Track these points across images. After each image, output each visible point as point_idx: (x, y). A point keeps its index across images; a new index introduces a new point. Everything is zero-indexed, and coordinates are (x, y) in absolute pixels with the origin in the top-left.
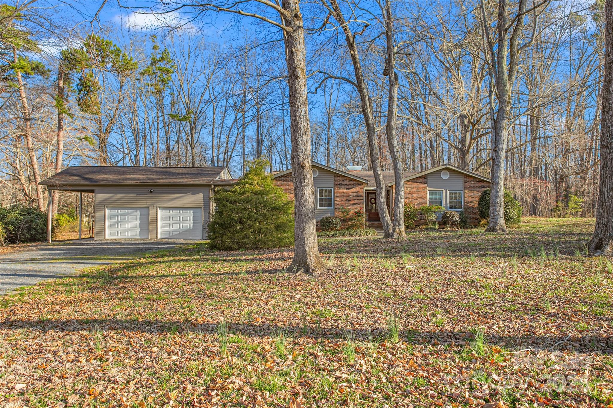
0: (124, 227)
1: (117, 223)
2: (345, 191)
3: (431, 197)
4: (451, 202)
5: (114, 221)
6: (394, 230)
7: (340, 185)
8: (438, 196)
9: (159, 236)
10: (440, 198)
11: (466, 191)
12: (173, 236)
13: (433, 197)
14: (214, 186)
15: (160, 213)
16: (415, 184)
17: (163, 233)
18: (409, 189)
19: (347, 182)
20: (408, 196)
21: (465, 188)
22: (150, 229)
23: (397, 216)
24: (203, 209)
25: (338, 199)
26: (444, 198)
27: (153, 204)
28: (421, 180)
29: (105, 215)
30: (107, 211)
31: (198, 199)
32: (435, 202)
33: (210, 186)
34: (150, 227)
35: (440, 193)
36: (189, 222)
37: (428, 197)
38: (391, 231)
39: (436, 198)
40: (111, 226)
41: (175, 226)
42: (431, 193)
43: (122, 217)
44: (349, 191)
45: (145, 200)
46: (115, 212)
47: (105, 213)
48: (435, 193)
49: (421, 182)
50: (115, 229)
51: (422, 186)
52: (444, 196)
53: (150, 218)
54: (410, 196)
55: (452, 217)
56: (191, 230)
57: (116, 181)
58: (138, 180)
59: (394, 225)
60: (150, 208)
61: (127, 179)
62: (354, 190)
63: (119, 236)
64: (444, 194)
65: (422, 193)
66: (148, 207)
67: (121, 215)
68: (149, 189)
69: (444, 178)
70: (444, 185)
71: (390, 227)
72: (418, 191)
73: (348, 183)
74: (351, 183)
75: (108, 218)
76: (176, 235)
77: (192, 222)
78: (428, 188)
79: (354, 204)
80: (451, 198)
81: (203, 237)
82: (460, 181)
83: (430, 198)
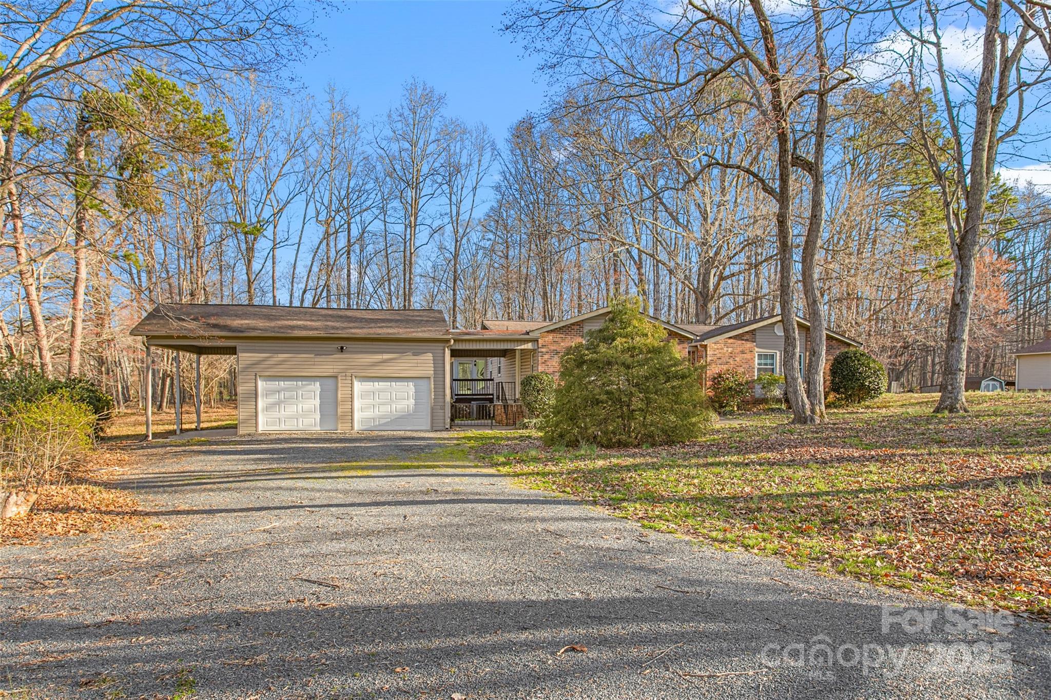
0: (291, 410)
1: (278, 403)
3: (760, 361)
5: (271, 400)
6: (813, 411)
8: (769, 361)
9: (357, 427)
10: (772, 364)
12: (380, 425)
13: (763, 362)
14: (455, 341)
15: (358, 386)
16: (740, 342)
17: (362, 422)
22: (339, 413)
23: (816, 389)
24: (432, 380)
26: (778, 364)
27: (344, 371)
28: (747, 337)
29: (256, 390)
30: (260, 383)
31: (424, 364)
32: (766, 370)
33: (448, 341)
34: (339, 410)
35: (772, 357)
36: (406, 402)
37: (756, 361)
38: (808, 413)
39: (766, 364)
40: (267, 409)
41: (383, 408)
42: (760, 356)
43: (288, 394)
45: (329, 365)
46: (274, 385)
47: (256, 387)
48: (766, 357)
49: (747, 340)
50: (275, 414)
51: (748, 346)
52: (778, 361)
53: (339, 396)
56: (410, 415)
57: (276, 329)
58: (316, 329)
59: (812, 404)
60: (340, 378)
61: (293, 328)
63: (283, 427)
64: (778, 358)
65: (748, 356)
66: (336, 377)
67: (285, 390)
68: (338, 345)
69: (779, 334)
70: (778, 344)
71: (807, 406)
72: (743, 352)
75: (263, 396)
76: (385, 424)
77: (412, 401)
78: (757, 349)
81: (432, 427)
83: (759, 364)
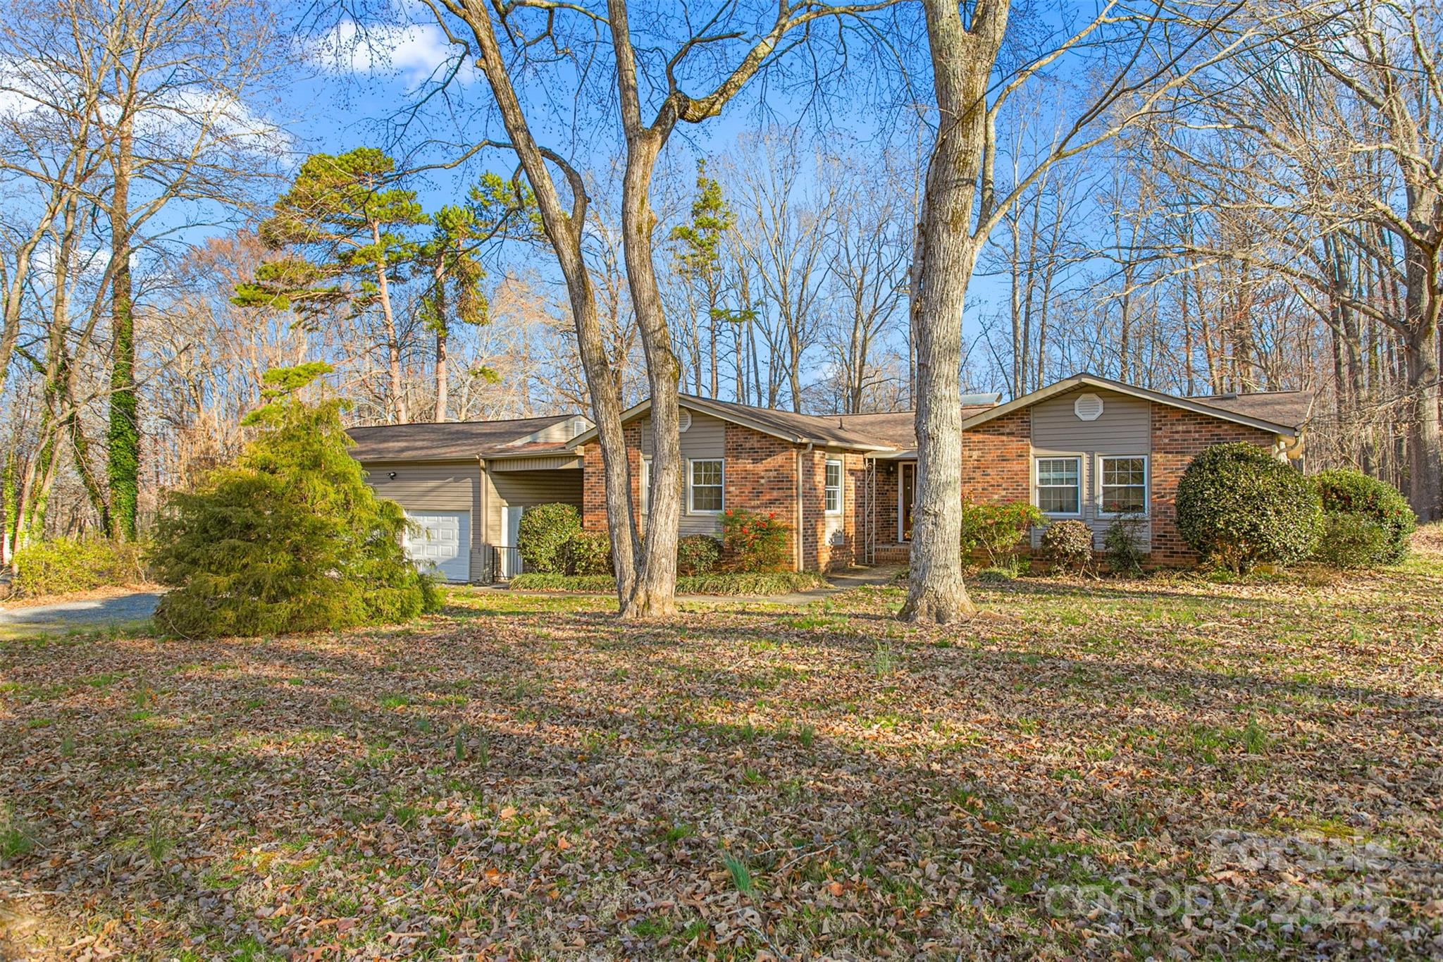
2: (750, 467)
3: (1046, 475)
4: (1107, 492)
7: (736, 451)
8: (1065, 475)
10: (1075, 481)
11: (1158, 456)
13: (1053, 475)
16: (994, 438)
18: (975, 454)
19: (754, 442)
20: (972, 475)
21: (1155, 448)
24: (471, 514)
25: (732, 489)
26: (1085, 479)
28: (1012, 427)
31: (465, 492)
32: (1057, 492)
33: (479, 462)
35: (1073, 465)
36: (451, 543)
37: (1036, 476)
39: (1061, 481)
42: (1044, 465)
44: (760, 467)
48: (1058, 465)
49: (1010, 433)
51: (1014, 445)
52: (1085, 473)
54: (978, 474)
55: (1062, 541)
56: (454, 559)
62: (770, 462)
64: (1085, 467)
65: (1016, 467)
68: (390, 470)
69: (1083, 418)
70: (1087, 438)
72: (1003, 458)
73: (757, 445)
74: (765, 443)
77: (456, 542)
78: (1032, 450)
79: (772, 502)
80: (1108, 479)
81: (470, 577)
82: (1141, 424)
83: (1041, 481)
